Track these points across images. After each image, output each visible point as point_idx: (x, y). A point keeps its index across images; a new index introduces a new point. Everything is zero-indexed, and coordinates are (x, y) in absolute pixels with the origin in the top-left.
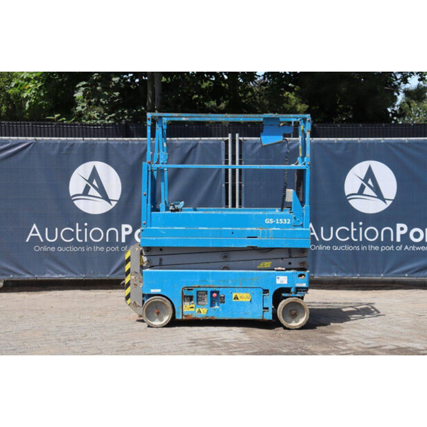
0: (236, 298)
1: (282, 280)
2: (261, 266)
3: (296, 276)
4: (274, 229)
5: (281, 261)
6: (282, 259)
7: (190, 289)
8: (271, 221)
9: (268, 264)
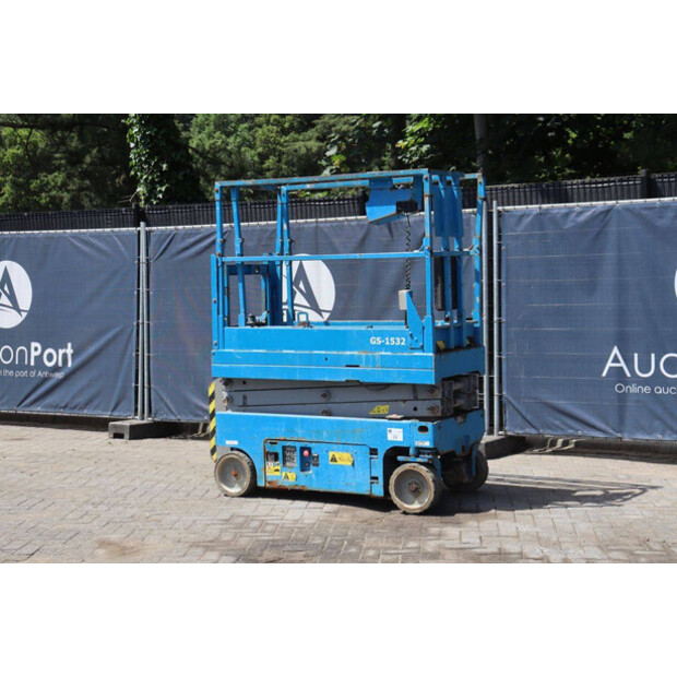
0: (334, 459)
1: (396, 435)
2: (375, 411)
3: (416, 429)
4: (384, 353)
5: (402, 405)
6: (404, 401)
7: (273, 443)
8: (378, 341)
9: (384, 409)
